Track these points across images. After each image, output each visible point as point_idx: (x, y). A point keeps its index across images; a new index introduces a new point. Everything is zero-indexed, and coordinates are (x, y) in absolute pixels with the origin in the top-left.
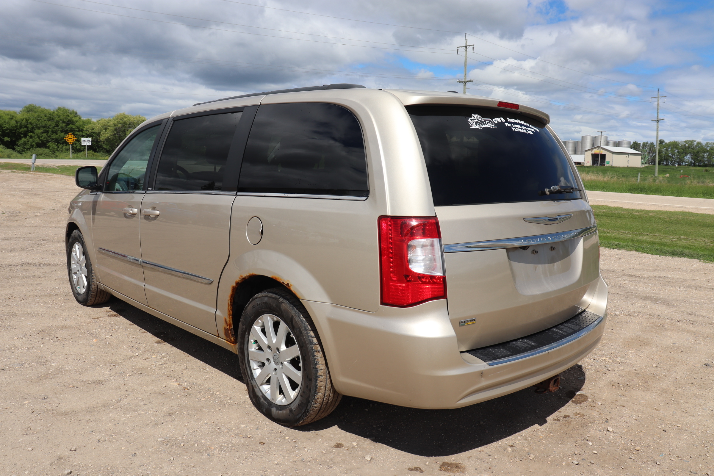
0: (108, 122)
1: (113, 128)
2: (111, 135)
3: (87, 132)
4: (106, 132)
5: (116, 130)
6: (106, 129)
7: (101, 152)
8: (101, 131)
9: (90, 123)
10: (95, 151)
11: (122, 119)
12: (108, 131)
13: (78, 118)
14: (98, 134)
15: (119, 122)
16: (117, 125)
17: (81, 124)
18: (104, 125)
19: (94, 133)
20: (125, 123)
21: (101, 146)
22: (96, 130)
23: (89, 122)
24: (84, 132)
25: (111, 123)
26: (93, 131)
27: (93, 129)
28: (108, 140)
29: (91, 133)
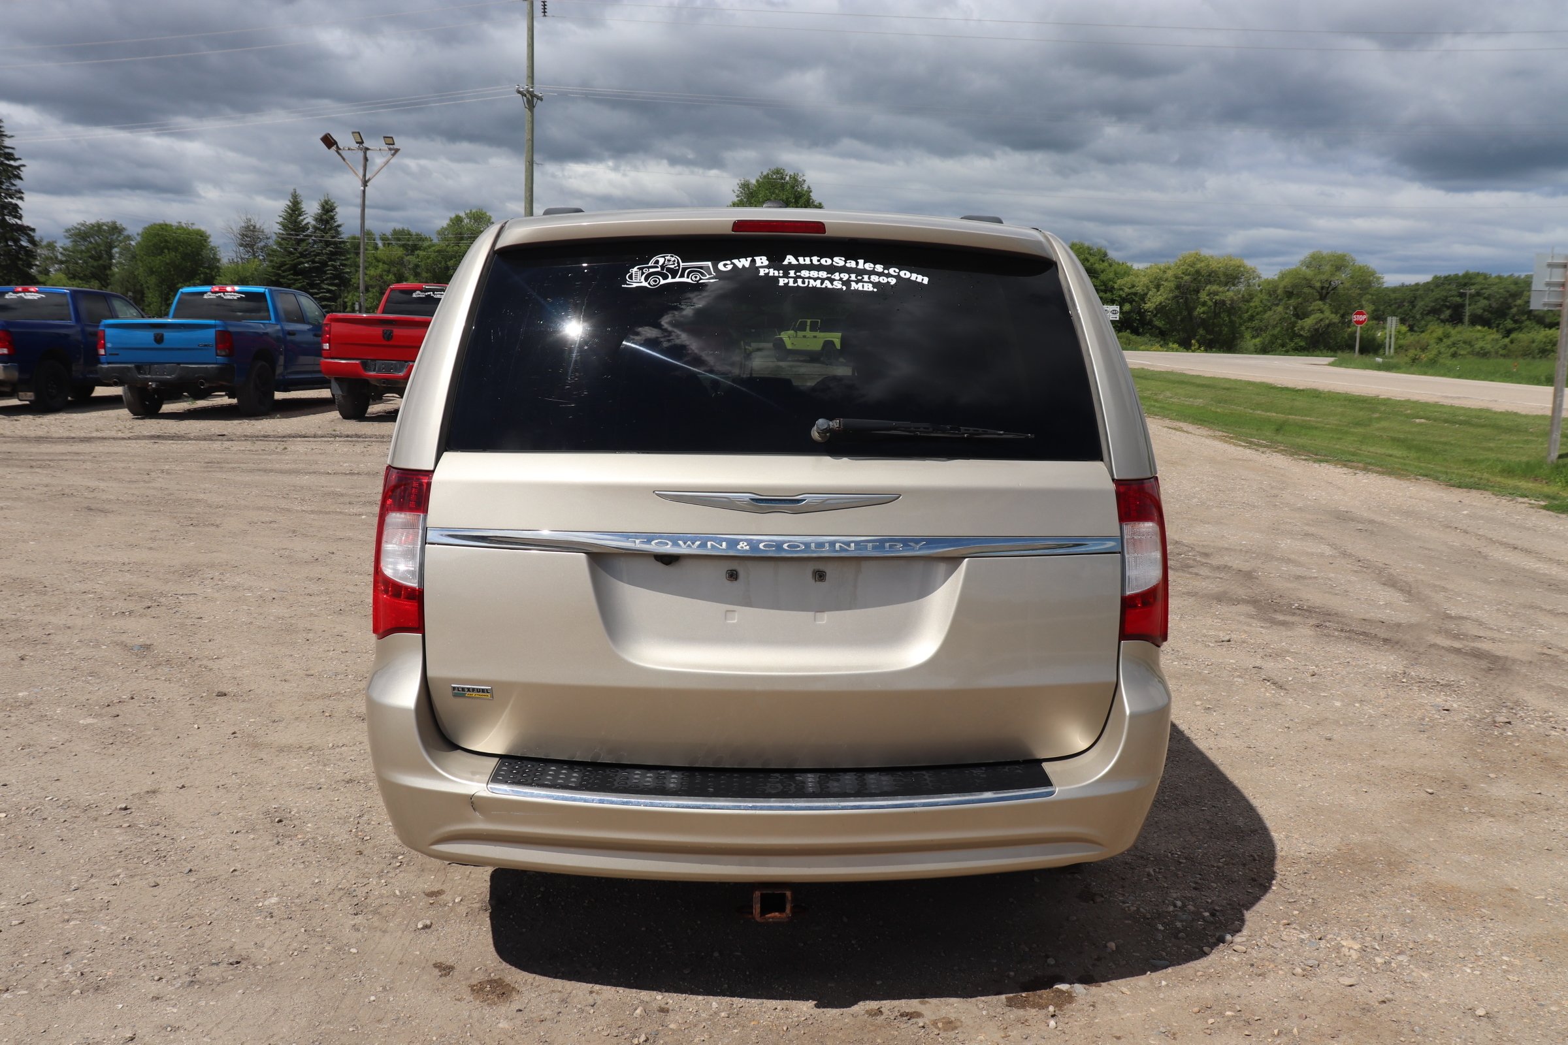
0: (1165, 272)
1: (1172, 285)
2: (1167, 299)
3: (1121, 293)
4: (1159, 293)
5: (1178, 287)
6: (1158, 287)
7: (1148, 335)
8: (1149, 290)
9: (1129, 275)
10: (1135, 332)
11: (1192, 265)
12: (1162, 289)
13: (1106, 264)
14: (1143, 297)
15: (1187, 270)
16: (1182, 278)
17: (1111, 275)
18: (1156, 278)
19: (1135, 294)
20: (1198, 272)
21: (1150, 322)
22: (1139, 289)
23: (1127, 272)
24: (1115, 292)
25: (1170, 274)
26: (1133, 290)
27: (1133, 286)
28: (1160, 310)
29: (1129, 294)
